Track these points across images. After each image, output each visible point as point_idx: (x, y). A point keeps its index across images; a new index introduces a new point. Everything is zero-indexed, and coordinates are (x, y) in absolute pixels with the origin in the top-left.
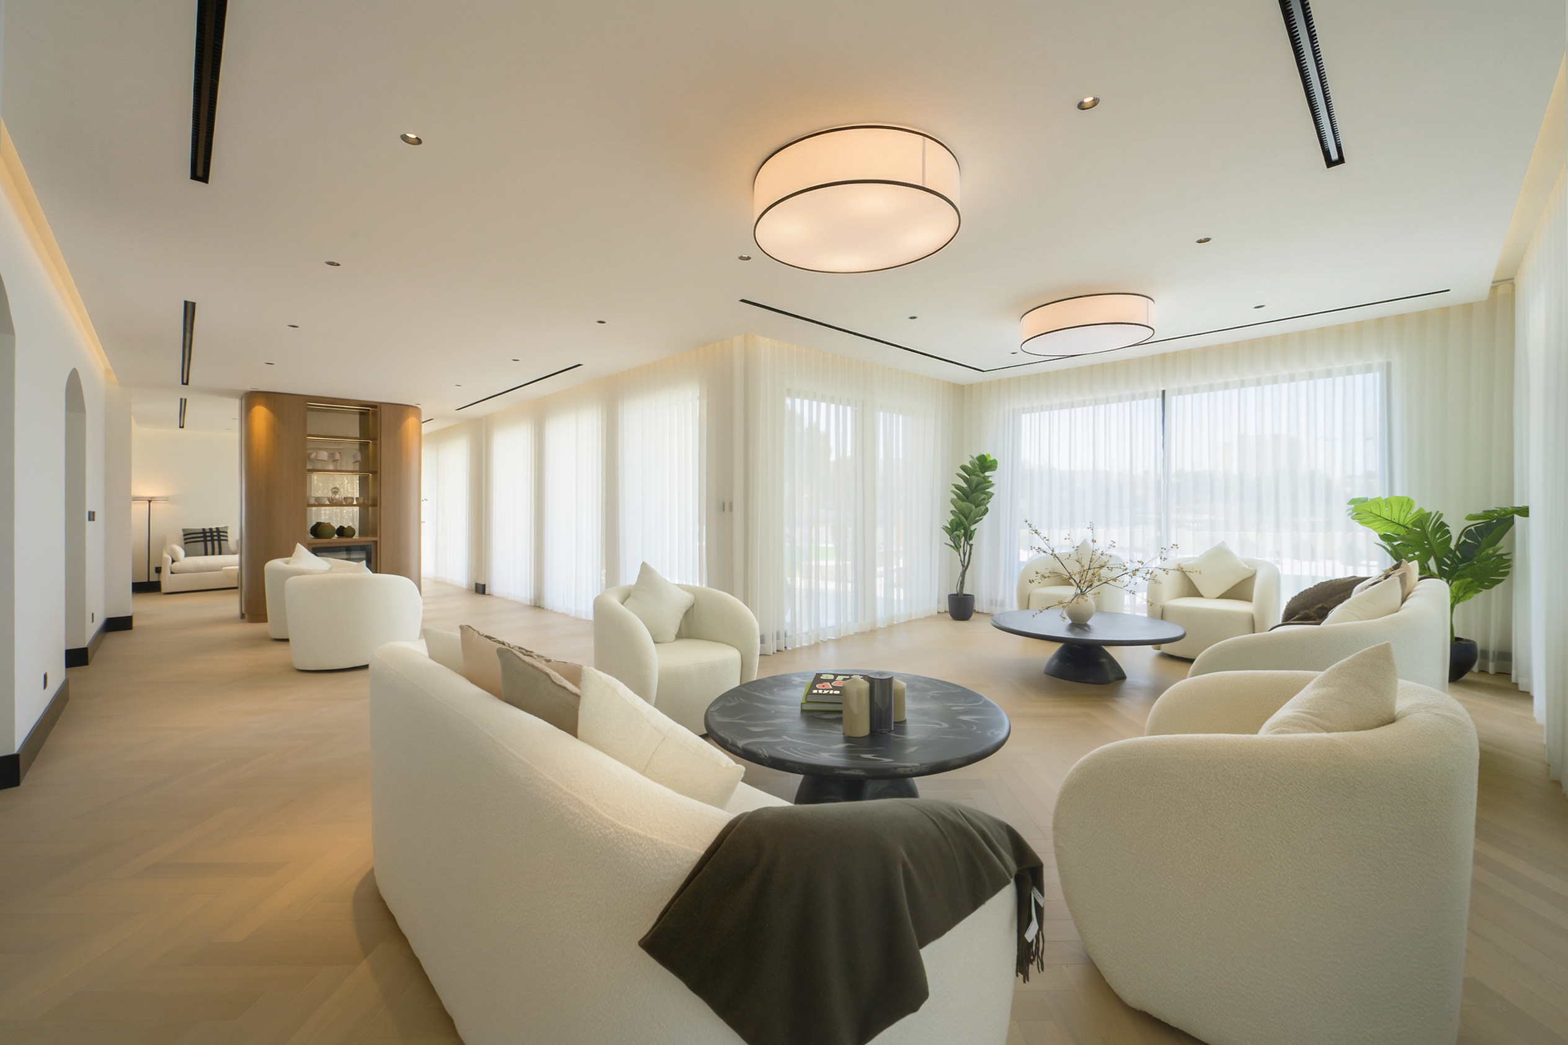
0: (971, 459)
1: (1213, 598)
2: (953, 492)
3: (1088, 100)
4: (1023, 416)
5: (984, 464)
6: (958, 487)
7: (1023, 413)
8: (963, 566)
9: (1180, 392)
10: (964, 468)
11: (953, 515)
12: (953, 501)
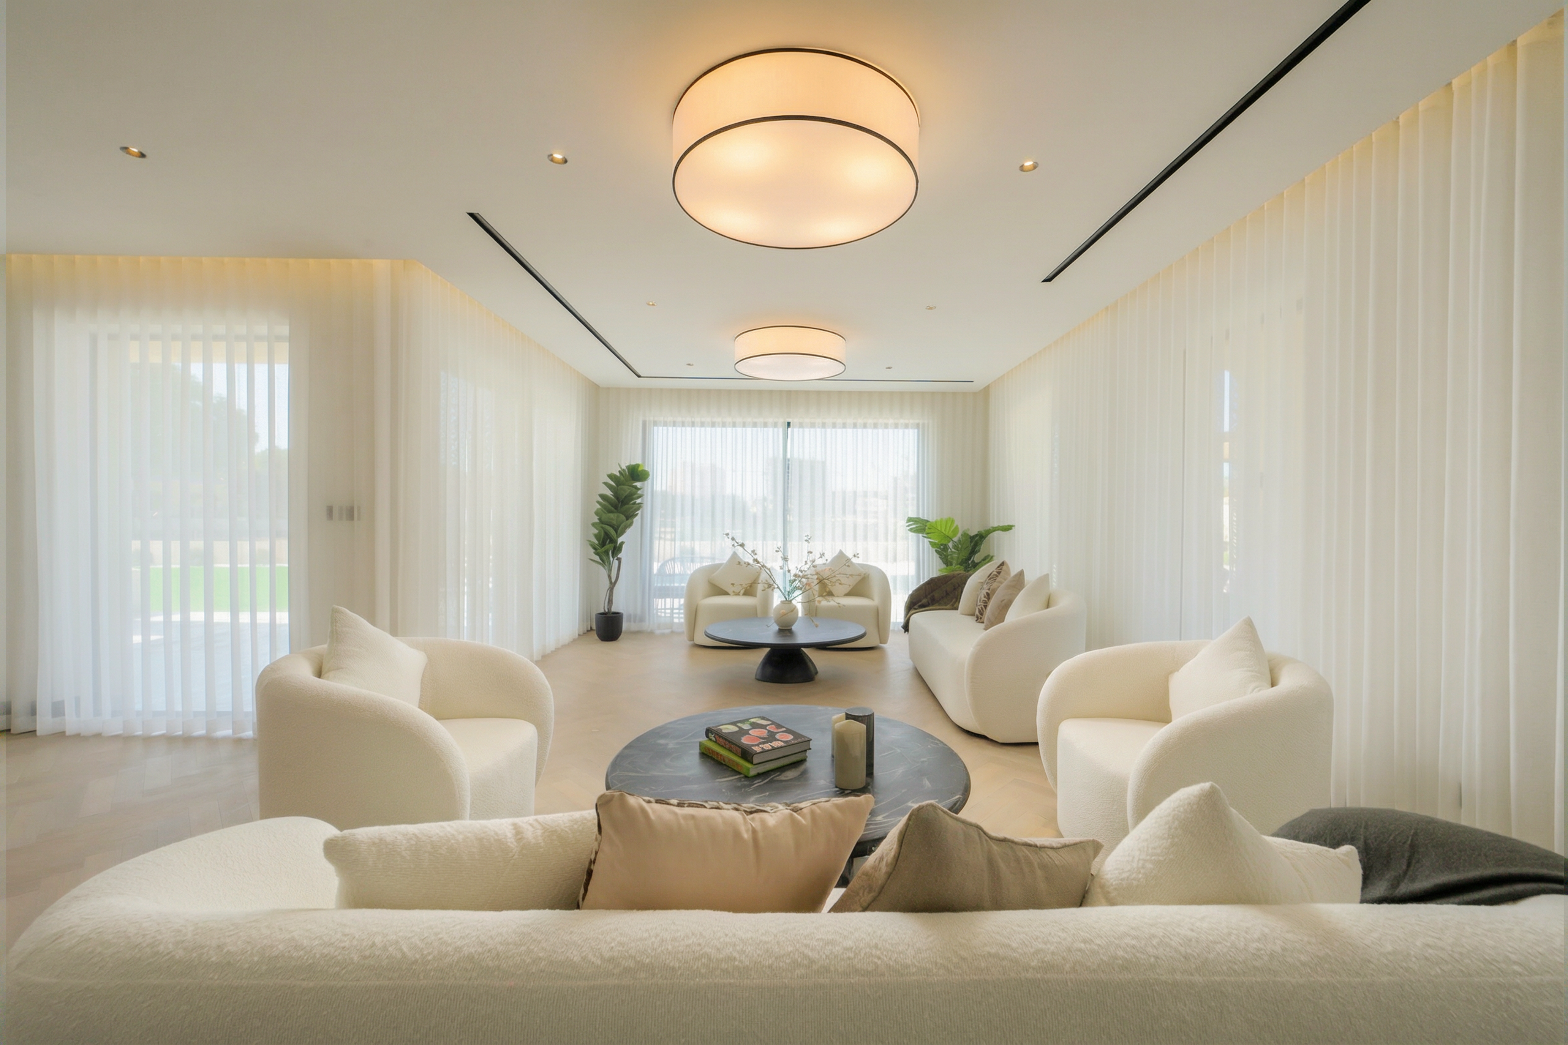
0: (620, 469)
1: (841, 597)
2: (598, 502)
3: (1028, 164)
4: (655, 428)
5: (636, 474)
6: (602, 496)
7: (654, 426)
8: (611, 582)
9: (801, 425)
10: (611, 476)
11: (595, 528)
12: (597, 513)
